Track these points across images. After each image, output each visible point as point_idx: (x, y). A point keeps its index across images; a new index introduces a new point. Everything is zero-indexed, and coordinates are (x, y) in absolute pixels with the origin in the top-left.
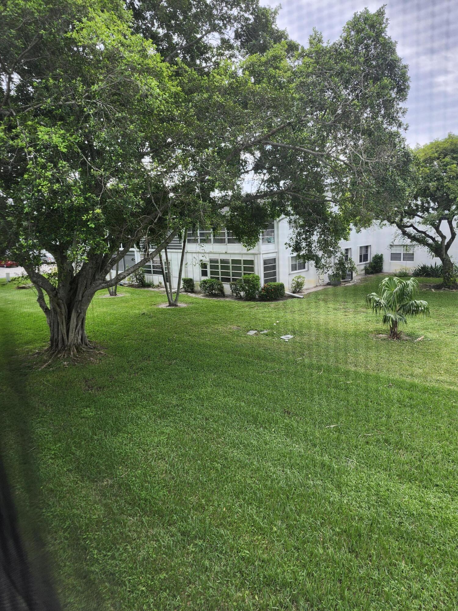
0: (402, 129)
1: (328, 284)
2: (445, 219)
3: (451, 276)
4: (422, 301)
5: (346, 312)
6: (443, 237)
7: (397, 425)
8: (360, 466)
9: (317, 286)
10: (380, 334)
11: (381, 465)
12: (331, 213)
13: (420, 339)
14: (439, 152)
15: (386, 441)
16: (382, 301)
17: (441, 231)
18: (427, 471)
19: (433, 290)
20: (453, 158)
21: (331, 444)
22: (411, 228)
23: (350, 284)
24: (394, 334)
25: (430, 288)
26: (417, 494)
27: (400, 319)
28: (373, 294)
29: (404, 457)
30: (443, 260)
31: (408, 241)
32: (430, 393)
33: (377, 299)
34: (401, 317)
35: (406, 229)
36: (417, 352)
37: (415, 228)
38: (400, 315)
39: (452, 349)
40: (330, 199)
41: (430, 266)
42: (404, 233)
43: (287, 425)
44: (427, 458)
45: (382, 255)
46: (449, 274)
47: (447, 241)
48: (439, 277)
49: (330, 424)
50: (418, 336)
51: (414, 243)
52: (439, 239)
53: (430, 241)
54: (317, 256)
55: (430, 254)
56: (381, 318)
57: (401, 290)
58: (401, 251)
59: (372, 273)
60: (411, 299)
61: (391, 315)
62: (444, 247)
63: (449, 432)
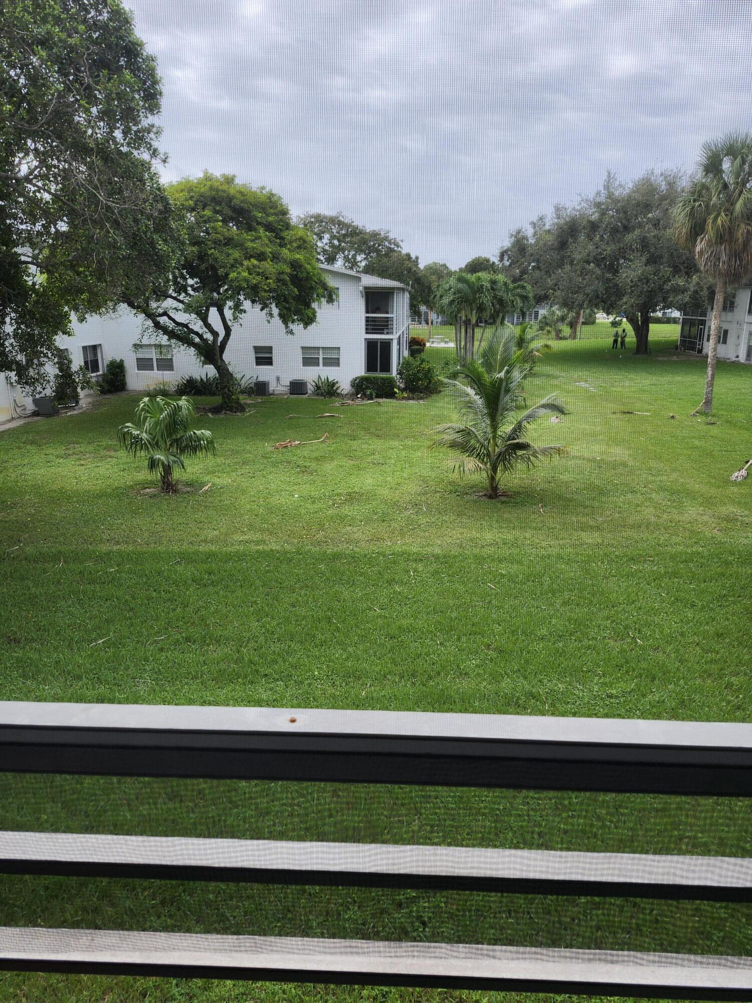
0: (159, 161)
1: (35, 414)
2: (213, 305)
3: (232, 392)
4: (203, 431)
5: (80, 459)
6: (215, 334)
7: (200, 614)
8: (157, 684)
9: (13, 419)
10: (145, 488)
11: (189, 673)
12: (34, 284)
13: (206, 488)
14: (194, 199)
15: (188, 639)
16: (144, 436)
17: (210, 325)
18: (251, 662)
19: (210, 415)
20: (216, 212)
21: (105, 669)
22: (165, 318)
23: (76, 412)
24: (168, 486)
25: (206, 413)
26: (244, 694)
27: (174, 462)
28: (127, 424)
29: (216, 653)
30: (218, 368)
31: (164, 339)
32: (234, 560)
33: (136, 433)
34: (175, 459)
35: (158, 319)
36: (206, 507)
37: (170, 318)
38: (174, 456)
39: (251, 496)
40: (30, 260)
41: (199, 378)
42: (157, 325)
43: (19, 660)
44: (246, 645)
45: (122, 361)
46: (229, 390)
47: (220, 339)
48: (214, 394)
49: (96, 640)
50: (203, 484)
51: (173, 341)
52: (209, 336)
53: (197, 340)
54: (18, 364)
55: (199, 360)
56: (146, 463)
57: (170, 415)
58: (153, 355)
59: (109, 392)
60: (186, 428)
61: (160, 456)
62: (218, 349)
63: (268, 605)
